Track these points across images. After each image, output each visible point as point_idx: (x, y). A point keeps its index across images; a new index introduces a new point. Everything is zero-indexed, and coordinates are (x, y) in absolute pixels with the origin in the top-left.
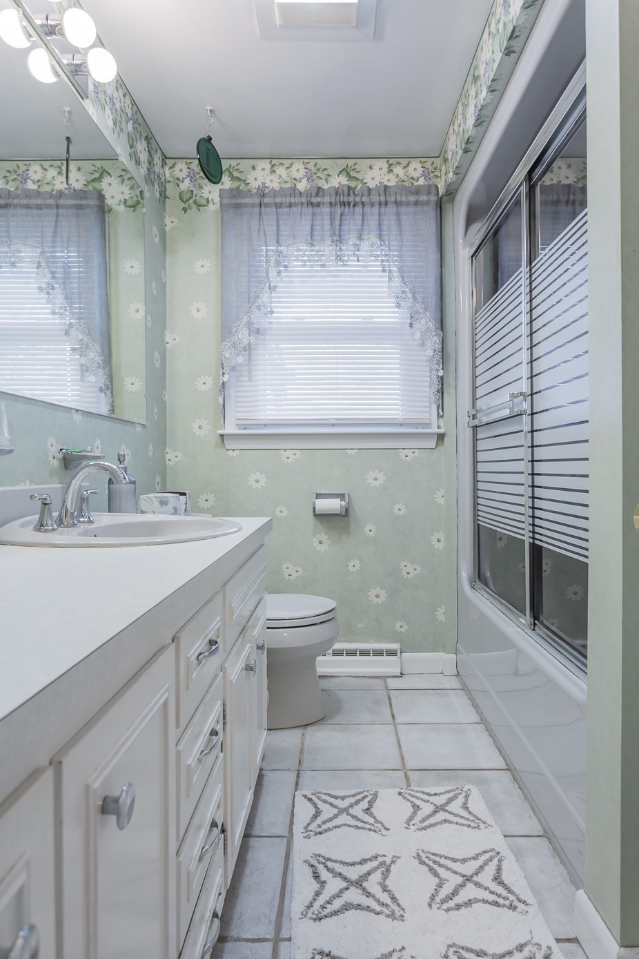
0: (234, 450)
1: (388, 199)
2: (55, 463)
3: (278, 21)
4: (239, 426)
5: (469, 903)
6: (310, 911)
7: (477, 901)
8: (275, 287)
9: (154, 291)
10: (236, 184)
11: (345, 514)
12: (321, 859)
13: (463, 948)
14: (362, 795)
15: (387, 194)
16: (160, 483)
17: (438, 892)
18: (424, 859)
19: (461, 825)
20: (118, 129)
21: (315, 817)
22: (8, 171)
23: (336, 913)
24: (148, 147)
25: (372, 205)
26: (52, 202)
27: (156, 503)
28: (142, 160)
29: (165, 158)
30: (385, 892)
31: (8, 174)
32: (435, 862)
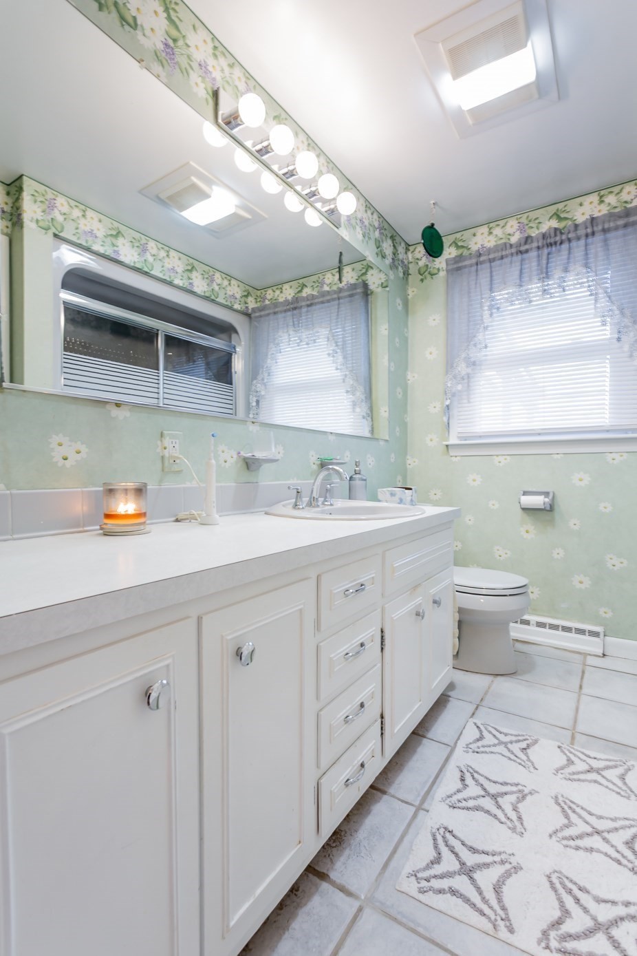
0: (456, 456)
1: (595, 229)
2: (315, 467)
3: (471, 122)
4: (460, 438)
5: (591, 850)
6: (449, 800)
7: (599, 851)
8: (487, 327)
9: (398, 345)
10: (460, 251)
11: (550, 509)
12: (470, 770)
13: (567, 878)
14: (524, 738)
15: (595, 224)
16: (401, 480)
17: (562, 830)
18: (560, 802)
19: (610, 789)
20: (367, 239)
21: (478, 740)
22: (314, 282)
23: (468, 809)
24: (393, 243)
25: (578, 238)
26: (335, 296)
27: (388, 494)
28: (387, 254)
29: (408, 245)
30: (514, 812)
31: (313, 284)
32: (570, 808)
